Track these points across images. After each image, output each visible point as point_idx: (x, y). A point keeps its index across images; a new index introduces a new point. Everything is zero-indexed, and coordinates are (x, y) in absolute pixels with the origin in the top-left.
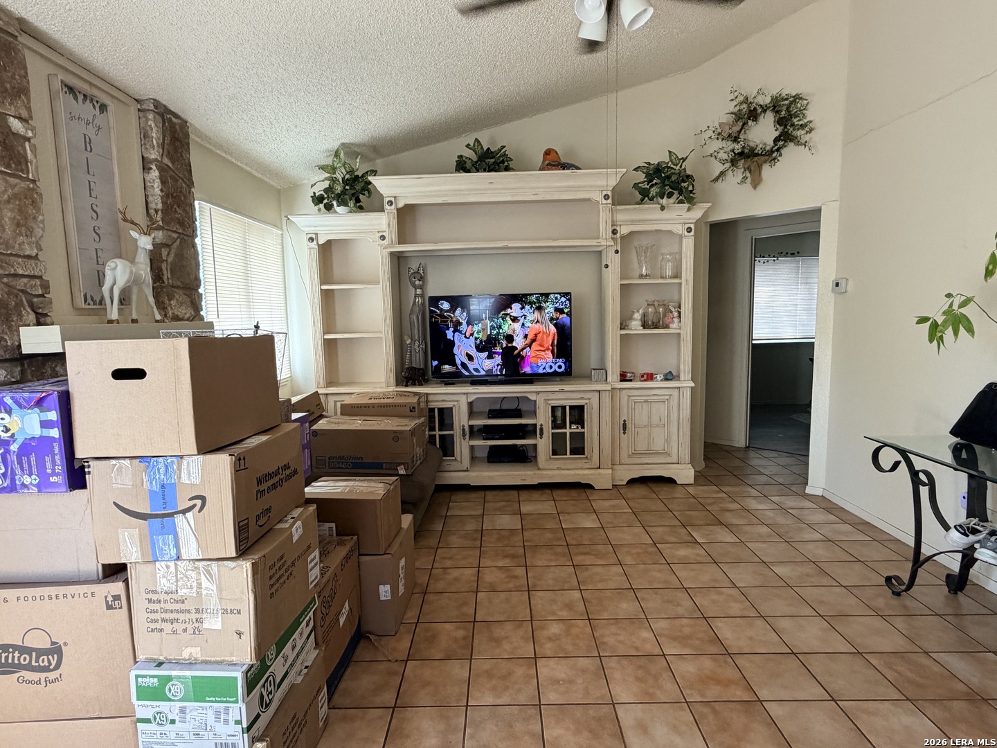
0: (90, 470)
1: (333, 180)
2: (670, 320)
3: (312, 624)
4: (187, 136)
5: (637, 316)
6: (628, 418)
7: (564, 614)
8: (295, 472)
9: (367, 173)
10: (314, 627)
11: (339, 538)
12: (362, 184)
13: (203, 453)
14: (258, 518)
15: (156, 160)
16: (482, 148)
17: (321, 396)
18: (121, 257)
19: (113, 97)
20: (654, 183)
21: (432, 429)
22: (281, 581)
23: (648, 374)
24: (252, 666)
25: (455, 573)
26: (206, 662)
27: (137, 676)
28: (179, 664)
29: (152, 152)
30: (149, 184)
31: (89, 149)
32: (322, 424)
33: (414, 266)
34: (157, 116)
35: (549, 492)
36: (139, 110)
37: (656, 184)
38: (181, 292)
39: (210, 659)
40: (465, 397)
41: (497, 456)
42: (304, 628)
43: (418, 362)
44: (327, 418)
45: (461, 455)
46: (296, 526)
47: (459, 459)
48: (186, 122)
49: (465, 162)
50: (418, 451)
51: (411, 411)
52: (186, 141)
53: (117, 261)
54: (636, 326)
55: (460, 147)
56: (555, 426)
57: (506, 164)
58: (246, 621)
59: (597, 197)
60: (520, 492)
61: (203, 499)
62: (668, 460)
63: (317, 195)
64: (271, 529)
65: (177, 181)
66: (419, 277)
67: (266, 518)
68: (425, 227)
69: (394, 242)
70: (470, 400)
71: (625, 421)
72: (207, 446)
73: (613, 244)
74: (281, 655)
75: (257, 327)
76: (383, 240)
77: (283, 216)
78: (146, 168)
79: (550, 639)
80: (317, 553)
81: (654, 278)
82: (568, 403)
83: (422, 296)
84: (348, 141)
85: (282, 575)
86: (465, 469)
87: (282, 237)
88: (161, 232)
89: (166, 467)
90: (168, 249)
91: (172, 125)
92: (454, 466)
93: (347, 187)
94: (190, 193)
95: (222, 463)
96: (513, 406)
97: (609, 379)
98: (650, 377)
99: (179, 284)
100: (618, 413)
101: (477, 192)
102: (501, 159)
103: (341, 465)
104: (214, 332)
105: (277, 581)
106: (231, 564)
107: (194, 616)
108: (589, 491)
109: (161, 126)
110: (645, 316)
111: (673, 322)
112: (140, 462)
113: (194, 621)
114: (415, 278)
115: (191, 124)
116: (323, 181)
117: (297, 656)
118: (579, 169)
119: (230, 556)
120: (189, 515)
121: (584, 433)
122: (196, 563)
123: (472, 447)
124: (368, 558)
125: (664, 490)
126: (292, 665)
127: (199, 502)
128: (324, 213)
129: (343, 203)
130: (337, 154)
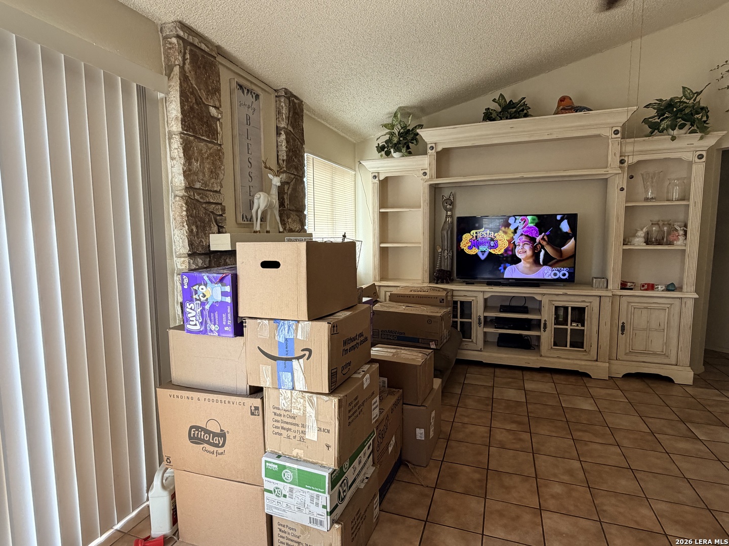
0: (246, 324)
1: (392, 134)
2: (675, 238)
3: (371, 447)
4: (302, 111)
5: (641, 234)
6: (627, 321)
7: (566, 478)
8: (366, 339)
9: (416, 127)
10: (372, 451)
11: (389, 389)
12: (413, 135)
13: (311, 320)
14: (343, 368)
15: (284, 128)
16: (505, 101)
17: (376, 287)
18: (262, 191)
19: (263, 89)
20: (665, 116)
21: (455, 316)
22: (355, 415)
23: (648, 285)
24: (335, 470)
25: (471, 428)
26: (305, 461)
27: (266, 462)
28: (290, 458)
29: (282, 123)
30: (279, 144)
31: (248, 124)
32: (377, 307)
33: (446, 194)
34: (286, 99)
35: (549, 375)
36: (276, 96)
37: (667, 117)
38: (294, 213)
39: (309, 459)
40: (482, 294)
41: (505, 342)
42: (367, 450)
43: (446, 266)
44: (381, 302)
45: (477, 338)
46: (366, 377)
47: (474, 341)
48: (302, 102)
49: (491, 114)
50: (445, 332)
51: (441, 302)
52: (302, 114)
53: (261, 193)
54: (639, 242)
55: (488, 102)
56: (557, 322)
57: (525, 111)
58: (333, 438)
59: (608, 132)
60: (524, 372)
61: (310, 351)
62: (666, 361)
63: (380, 145)
64: (349, 377)
65: (295, 140)
66: (450, 202)
67: (347, 369)
68: (456, 165)
69: (433, 177)
70: (485, 297)
71: (623, 323)
72: (314, 315)
73: (621, 172)
74: (352, 466)
75: (344, 236)
76: (425, 175)
77: (357, 161)
78: (278, 134)
79: (553, 497)
80: (377, 398)
81: (660, 201)
82: (570, 305)
83: (451, 216)
84: (404, 106)
85: (356, 411)
86: (479, 349)
87: (355, 176)
88: (285, 174)
89: (289, 327)
90: (288, 186)
91: (294, 104)
92: (471, 346)
93: (401, 139)
94: (302, 148)
95: (322, 328)
96: (521, 304)
97: (610, 287)
98: (651, 287)
99: (294, 208)
100: (617, 317)
101: (498, 136)
102: (521, 108)
103: (389, 337)
104: (312, 239)
105: (353, 414)
106: (325, 398)
107: (301, 429)
108: (585, 379)
109: (288, 105)
110: (648, 234)
111: (678, 239)
112: (274, 322)
113: (301, 432)
114: (447, 203)
115: (305, 103)
116: (385, 135)
117: (362, 468)
118: (591, 110)
119: (325, 392)
120: (301, 360)
121: (584, 330)
122: (304, 394)
123: (485, 333)
124: (409, 407)
125: (661, 388)
126: (358, 475)
127: (307, 353)
128: (385, 158)
129: (398, 150)
130: (395, 115)
